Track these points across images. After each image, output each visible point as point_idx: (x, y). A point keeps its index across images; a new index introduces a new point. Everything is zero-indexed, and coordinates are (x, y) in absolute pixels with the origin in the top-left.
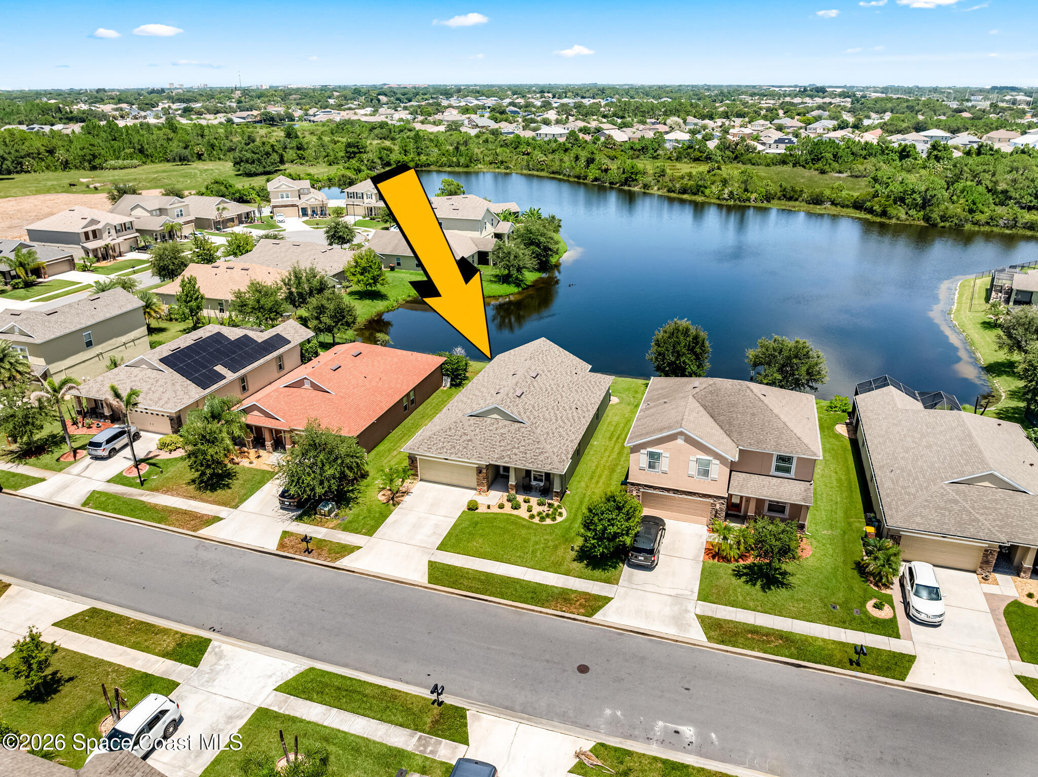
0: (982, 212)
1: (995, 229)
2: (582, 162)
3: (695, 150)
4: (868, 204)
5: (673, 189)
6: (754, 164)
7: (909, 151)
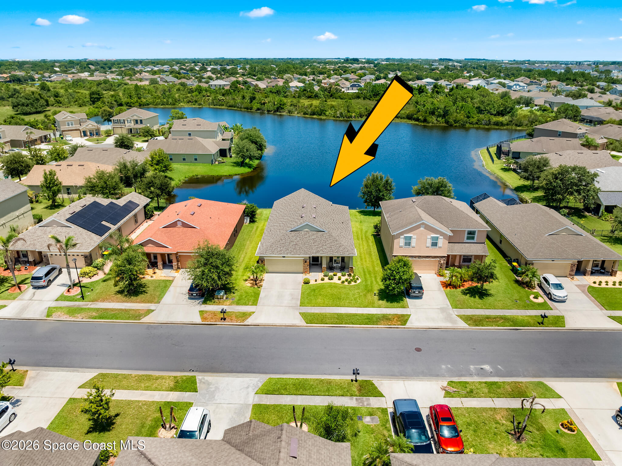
0: (473, 118)
1: (481, 126)
2: (247, 100)
3: (308, 92)
4: (415, 116)
5: (307, 112)
6: (342, 99)
7: (423, 89)
